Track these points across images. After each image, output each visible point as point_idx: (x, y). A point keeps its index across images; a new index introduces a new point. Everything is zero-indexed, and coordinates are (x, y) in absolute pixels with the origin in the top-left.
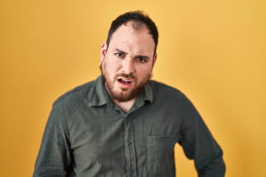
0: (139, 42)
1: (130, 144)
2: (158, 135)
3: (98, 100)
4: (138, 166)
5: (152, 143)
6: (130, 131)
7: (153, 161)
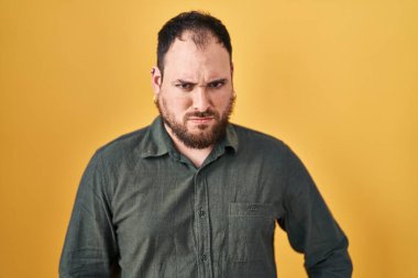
0: (208, 63)
1: (202, 214)
2: (246, 201)
3: (155, 149)
4: (214, 248)
5: (236, 213)
6: (203, 194)
7: (237, 241)
